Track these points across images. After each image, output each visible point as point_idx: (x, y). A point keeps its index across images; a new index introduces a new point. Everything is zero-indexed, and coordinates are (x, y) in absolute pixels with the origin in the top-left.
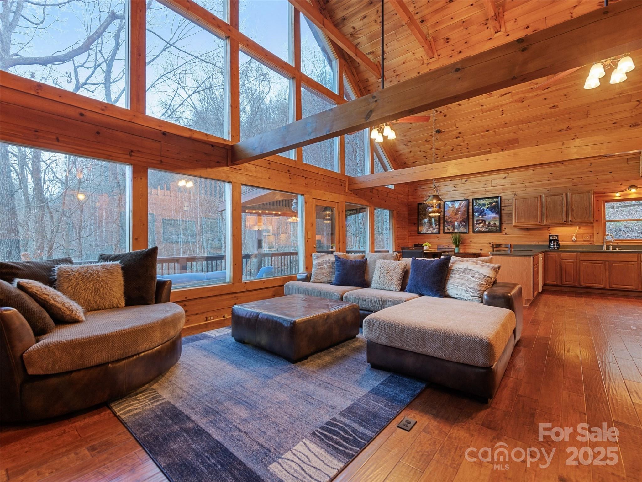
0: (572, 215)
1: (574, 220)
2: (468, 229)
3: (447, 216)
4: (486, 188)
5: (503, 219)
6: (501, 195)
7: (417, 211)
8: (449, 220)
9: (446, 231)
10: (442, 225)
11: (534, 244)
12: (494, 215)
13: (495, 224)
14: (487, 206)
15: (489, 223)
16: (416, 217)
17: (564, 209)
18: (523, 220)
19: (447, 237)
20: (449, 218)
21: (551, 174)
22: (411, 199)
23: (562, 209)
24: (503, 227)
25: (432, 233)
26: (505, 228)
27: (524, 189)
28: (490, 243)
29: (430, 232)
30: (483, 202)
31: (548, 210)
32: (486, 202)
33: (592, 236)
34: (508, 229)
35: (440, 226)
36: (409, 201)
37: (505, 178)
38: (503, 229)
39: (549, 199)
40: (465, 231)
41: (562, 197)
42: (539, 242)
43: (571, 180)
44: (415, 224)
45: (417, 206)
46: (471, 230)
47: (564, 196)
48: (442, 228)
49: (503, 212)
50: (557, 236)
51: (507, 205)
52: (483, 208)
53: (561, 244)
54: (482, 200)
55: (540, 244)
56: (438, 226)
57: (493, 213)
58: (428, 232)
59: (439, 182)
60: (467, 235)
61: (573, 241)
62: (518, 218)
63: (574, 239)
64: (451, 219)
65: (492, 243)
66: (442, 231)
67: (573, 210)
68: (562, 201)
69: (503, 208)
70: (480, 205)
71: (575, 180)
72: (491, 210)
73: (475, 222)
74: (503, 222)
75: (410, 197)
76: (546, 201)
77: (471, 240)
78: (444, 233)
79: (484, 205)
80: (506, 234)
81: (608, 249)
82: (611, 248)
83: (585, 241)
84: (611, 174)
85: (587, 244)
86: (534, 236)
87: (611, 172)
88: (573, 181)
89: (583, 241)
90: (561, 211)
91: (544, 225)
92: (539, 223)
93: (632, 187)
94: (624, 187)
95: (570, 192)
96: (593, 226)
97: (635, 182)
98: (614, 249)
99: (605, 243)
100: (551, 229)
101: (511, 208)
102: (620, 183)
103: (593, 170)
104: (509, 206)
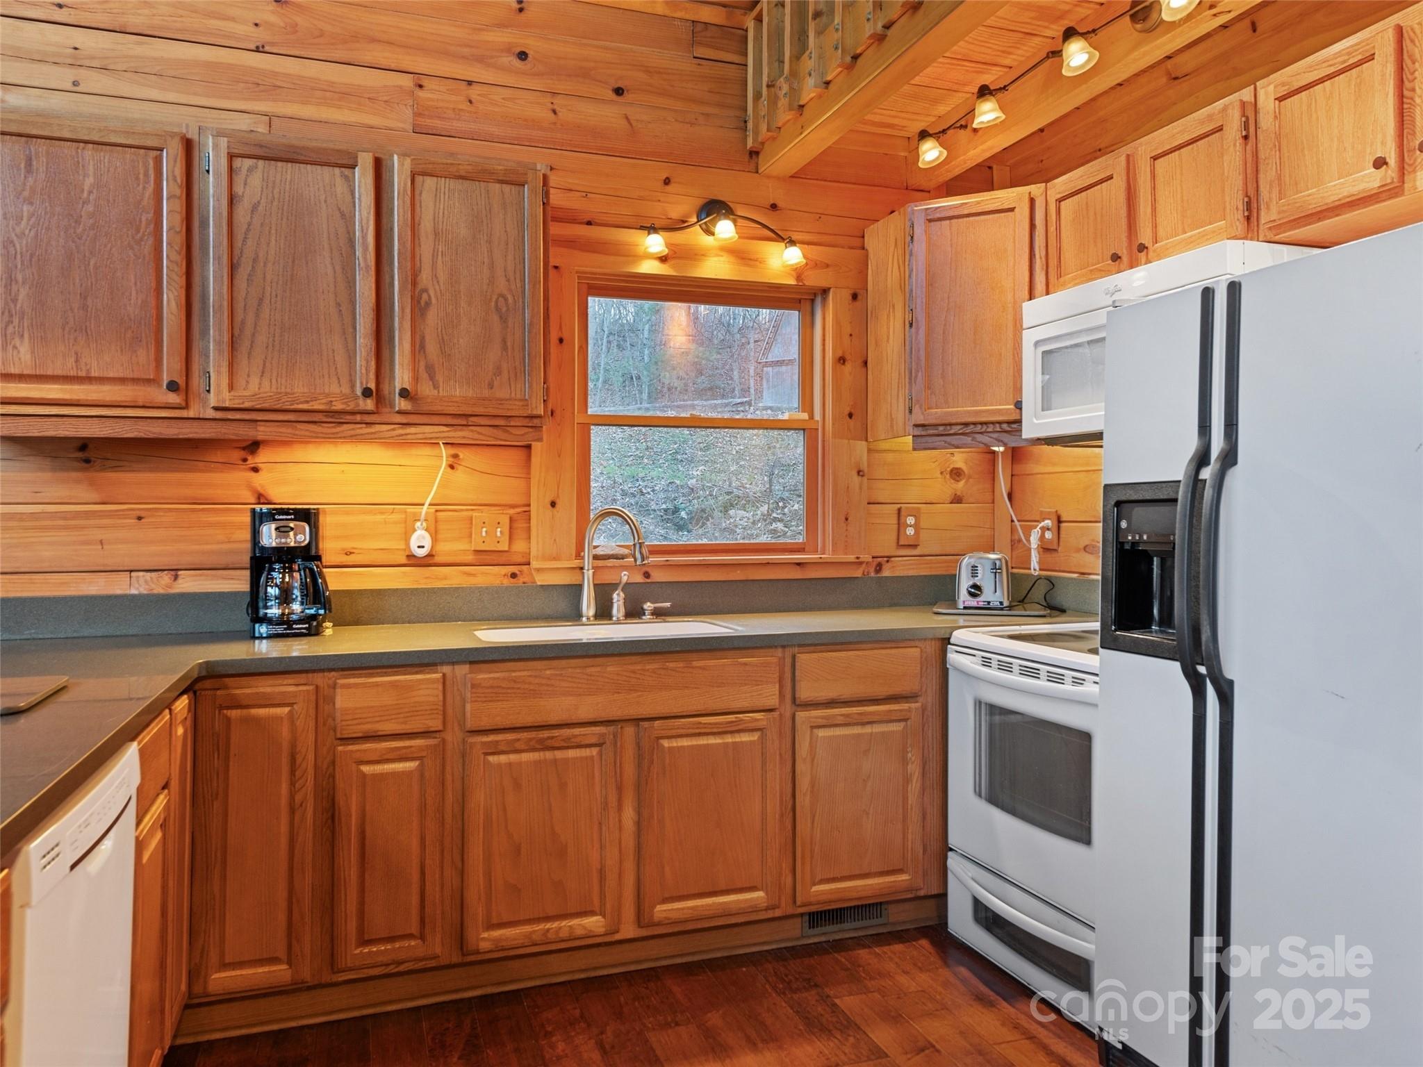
0: (419, 347)
1: (426, 389)
11: (140, 586)
17: (365, 287)
18: (21, 355)
23: (351, 284)
27: (65, 78)
31: (242, 274)
33: (520, 520)
41: (350, 181)
42: (175, 572)
47: (363, 178)
50: (306, 516)
53: (335, 581)
55: (189, 584)
61: (413, 561)
63: (420, 541)
67: (419, 308)
68: (348, 218)
71: (435, 93)
76: (232, 200)
81: (603, 613)
82: (618, 609)
83: (485, 558)
84: (619, 99)
85: (492, 576)
86: (142, 514)
87: (619, 91)
88: (421, 94)
89: (470, 558)
90: (339, 305)
91: (211, 414)
92: (173, 398)
93: (713, 208)
94: (681, 204)
95: (403, 155)
96: (529, 447)
97: (722, 185)
98: (634, 613)
99: (589, 574)
100: (272, 454)
102: (660, 172)
103: (531, 47)
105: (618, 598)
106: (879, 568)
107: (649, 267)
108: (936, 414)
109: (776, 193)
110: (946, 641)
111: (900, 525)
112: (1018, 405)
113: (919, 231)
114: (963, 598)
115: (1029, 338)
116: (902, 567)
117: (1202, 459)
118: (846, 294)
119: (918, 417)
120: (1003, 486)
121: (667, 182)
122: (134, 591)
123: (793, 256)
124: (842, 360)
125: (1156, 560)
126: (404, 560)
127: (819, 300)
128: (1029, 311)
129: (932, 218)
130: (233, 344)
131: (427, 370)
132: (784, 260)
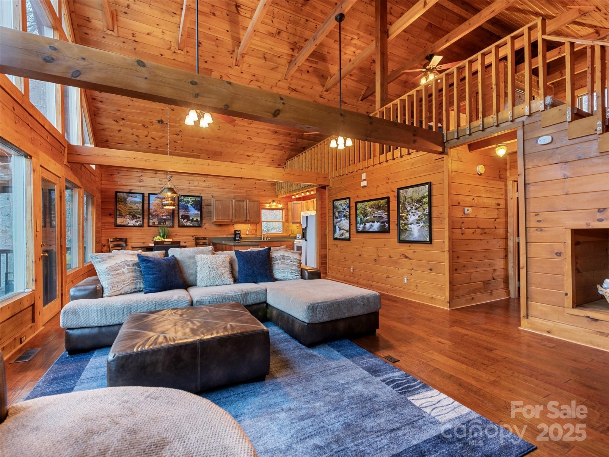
0: (249, 216)
2: (173, 223)
3: (152, 209)
4: (190, 187)
5: (204, 216)
6: (201, 195)
7: (114, 200)
8: (154, 213)
9: (151, 224)
10: (146, 217)
11: (225, 236)
12: (196, 212)
13: (197, 219)
14: (190, 203)
15: (193, 219)
16: (113, 207)
17: (245, 211)
18: (220, 218)
19: (150, 231)
20: (154, 211)
21: (234, 184)
22: (105, 185)
24: (204, 222)
25: (134, 226)
27: (218, 193)
28: (193, 237)
29: (132, 225)
30: (187, 199)
31: (236, 210)
32: (190, 199)
33: (256, 231)
34: (206, 225)
35: (143, 219)
36: (102, 186)
37: (205, 181)
38: (203, 224)
39: (237, 203)
40: (171, 224)
43: (245, 191)
44: (110, 215)
45: (114, 194)
46: (176, 225)
47: (245, 202)
48: (146, 221)
49: (203, 210)
50: (240, 230)
51: (206, 204)
52: (188, 204)
53: (242, 236)
54: (186, 197)
55: (229, 236)
56: (141, 219)
57: (196, 210)
58: (129, 225)
59: (142, 172)
60: (171, 229)
61: (247, 234)
62: (218, 216)
63: (247, 233)
64: (156, 212)
65: (194, 237)
66: (146, 225)
67: (249, 213)
68: (244, 205)
69: (203, 206)
70: (185, 201)
71: (248, 192)
72: (194, 207)
73: (180, 217)
74: (203, 219)
75: (103, 182)
76: (235, 205)
77: (176, 234)
78: (149, 226)
79: (188, 202)
80: (205, 229)
83: (253, 234)
85: (254, 236)
86: (225, 230)
87: (265, 190)
89: (251, 234)
90: (243, 213)
91: (234, 222)
92: (231, 221)
93: (273, 201)
94: (270, 201)
95: (248, 200)
96: (257, 224)
97: (274, 199)
99: (262, 236)
100: (235, 225)
101: (209, 207)
102: (269, 198)
103: (256, 187)
104: (208, 205)
105: (265, 238)
107: (267, 207)
108: (294, 221)
109: (279, 200)
110: (294, 241)
111: (291, 232)
112: (301, 221)
113: (292, 204)
114: (297, 238)
115: (301, 215)
116: (292, 236)
117: (306, 227)
118: (286, 209)
119: (292, 221)
124: (286, 216)
125: (304, 234)
127: (284, 210)
128: (302, 213)
129: (294, 203)
130: (235, 217)
131: (250, 218)
132: (280, 206)
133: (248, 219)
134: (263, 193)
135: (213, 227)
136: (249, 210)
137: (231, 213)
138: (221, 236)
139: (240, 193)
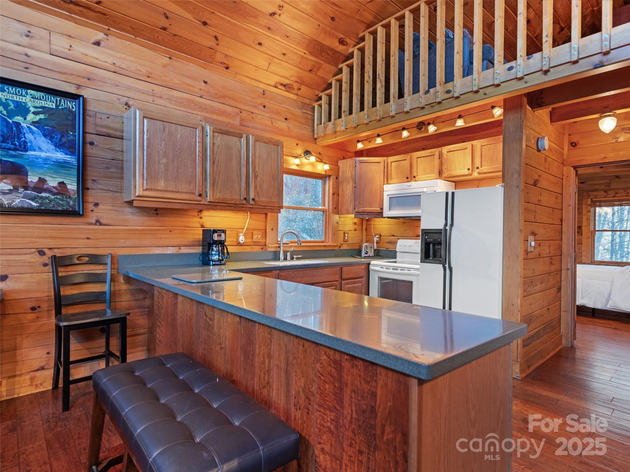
0: (255, 187)
1: (257, 199)
4: (31, 53)
5: (91, 174)
6: (82, 92)
11: (170, 251)
13: (62, 184)
14: (31, 117)
15: (42, 181)
17: (244, 170)
18: (162, 184)
21: (205, 82)
23: (240, 169)
24: (92, 196)
26: (96, 205)
27: (151, 99)
28: (41, 253)
31: (216, 164)
32: (29, 99)
33: (264, 233)
34: (104, 206)
37: (98, 43)
38: (90, 206)
39: (219, 138)
41: (240, 141)
43: (238, 111)
47: (243, 140)
49: (90, 151)
50: (224, 231)
51: (103, 130)
53: (231, 249)
55: (184, 250)
57: (59, 146)
61: (239, 244)
62: (151, 177)
63: (242, 239)
65: (49, 253)
67: (256, 177)
68: (240, 151)
69: (89, 138)
70: (5, 106)
71: (244, 115)
72: (47, 135)
74: (89, 184)
76: (214, 144)
79: (22, 110)
80: (98, 222)
81: (285, 259)
82: (289, 257)
83: (256, 244)
84: (286, 121)
85: (257, 249)
86: (171, 230)
87: (286, 119)
88: (242, 114)
89: (252, 244)
90: (237, 175)
91: (207, 203)
92: (199, 198)
93: (307, 153)
94: (299, 151)
95: (252, 135)
96: (266, 214)
97: (310, 146)
98: (292, 258)
99: (282, 248)
100: (205, 214)
101: (116, 144)
102: (295, 142)
103: (267, 105)
104: (109, 136)
105: (289, 254)
106: (340, 247)
107: (294, 167)
108: (361, 209)
109: (320, 150)
110: (369, 264)
111: (344, 236)
112: (382, 209)
113: (357, 165)
114: (363, 254)
115: (385, 194)
116: (345, 247)
117: (446, 225)
118: (335, 177)
119: (357, 210)
120: (364, 227)
121: (297, 145)
122: (168, 253)
123: (327, 167)
124: (334, 194)
125: (431, 245)
126: (236, 244)
127: (327, 178)
128: (386, 187)
129: (361, 162)
130: (213, 184)
131: (257, 193)
132: (323, 168)
133: (252, 196)
134: (283, 125)
135: (130, 217)
136: (254, 169)
137: (198, 170)
138: (159, 251)
139: (222, 113)
